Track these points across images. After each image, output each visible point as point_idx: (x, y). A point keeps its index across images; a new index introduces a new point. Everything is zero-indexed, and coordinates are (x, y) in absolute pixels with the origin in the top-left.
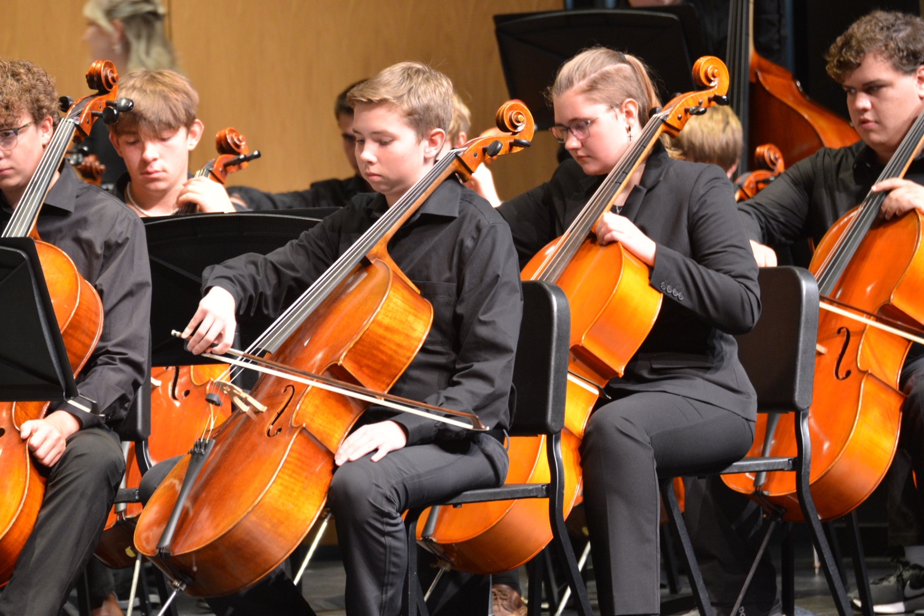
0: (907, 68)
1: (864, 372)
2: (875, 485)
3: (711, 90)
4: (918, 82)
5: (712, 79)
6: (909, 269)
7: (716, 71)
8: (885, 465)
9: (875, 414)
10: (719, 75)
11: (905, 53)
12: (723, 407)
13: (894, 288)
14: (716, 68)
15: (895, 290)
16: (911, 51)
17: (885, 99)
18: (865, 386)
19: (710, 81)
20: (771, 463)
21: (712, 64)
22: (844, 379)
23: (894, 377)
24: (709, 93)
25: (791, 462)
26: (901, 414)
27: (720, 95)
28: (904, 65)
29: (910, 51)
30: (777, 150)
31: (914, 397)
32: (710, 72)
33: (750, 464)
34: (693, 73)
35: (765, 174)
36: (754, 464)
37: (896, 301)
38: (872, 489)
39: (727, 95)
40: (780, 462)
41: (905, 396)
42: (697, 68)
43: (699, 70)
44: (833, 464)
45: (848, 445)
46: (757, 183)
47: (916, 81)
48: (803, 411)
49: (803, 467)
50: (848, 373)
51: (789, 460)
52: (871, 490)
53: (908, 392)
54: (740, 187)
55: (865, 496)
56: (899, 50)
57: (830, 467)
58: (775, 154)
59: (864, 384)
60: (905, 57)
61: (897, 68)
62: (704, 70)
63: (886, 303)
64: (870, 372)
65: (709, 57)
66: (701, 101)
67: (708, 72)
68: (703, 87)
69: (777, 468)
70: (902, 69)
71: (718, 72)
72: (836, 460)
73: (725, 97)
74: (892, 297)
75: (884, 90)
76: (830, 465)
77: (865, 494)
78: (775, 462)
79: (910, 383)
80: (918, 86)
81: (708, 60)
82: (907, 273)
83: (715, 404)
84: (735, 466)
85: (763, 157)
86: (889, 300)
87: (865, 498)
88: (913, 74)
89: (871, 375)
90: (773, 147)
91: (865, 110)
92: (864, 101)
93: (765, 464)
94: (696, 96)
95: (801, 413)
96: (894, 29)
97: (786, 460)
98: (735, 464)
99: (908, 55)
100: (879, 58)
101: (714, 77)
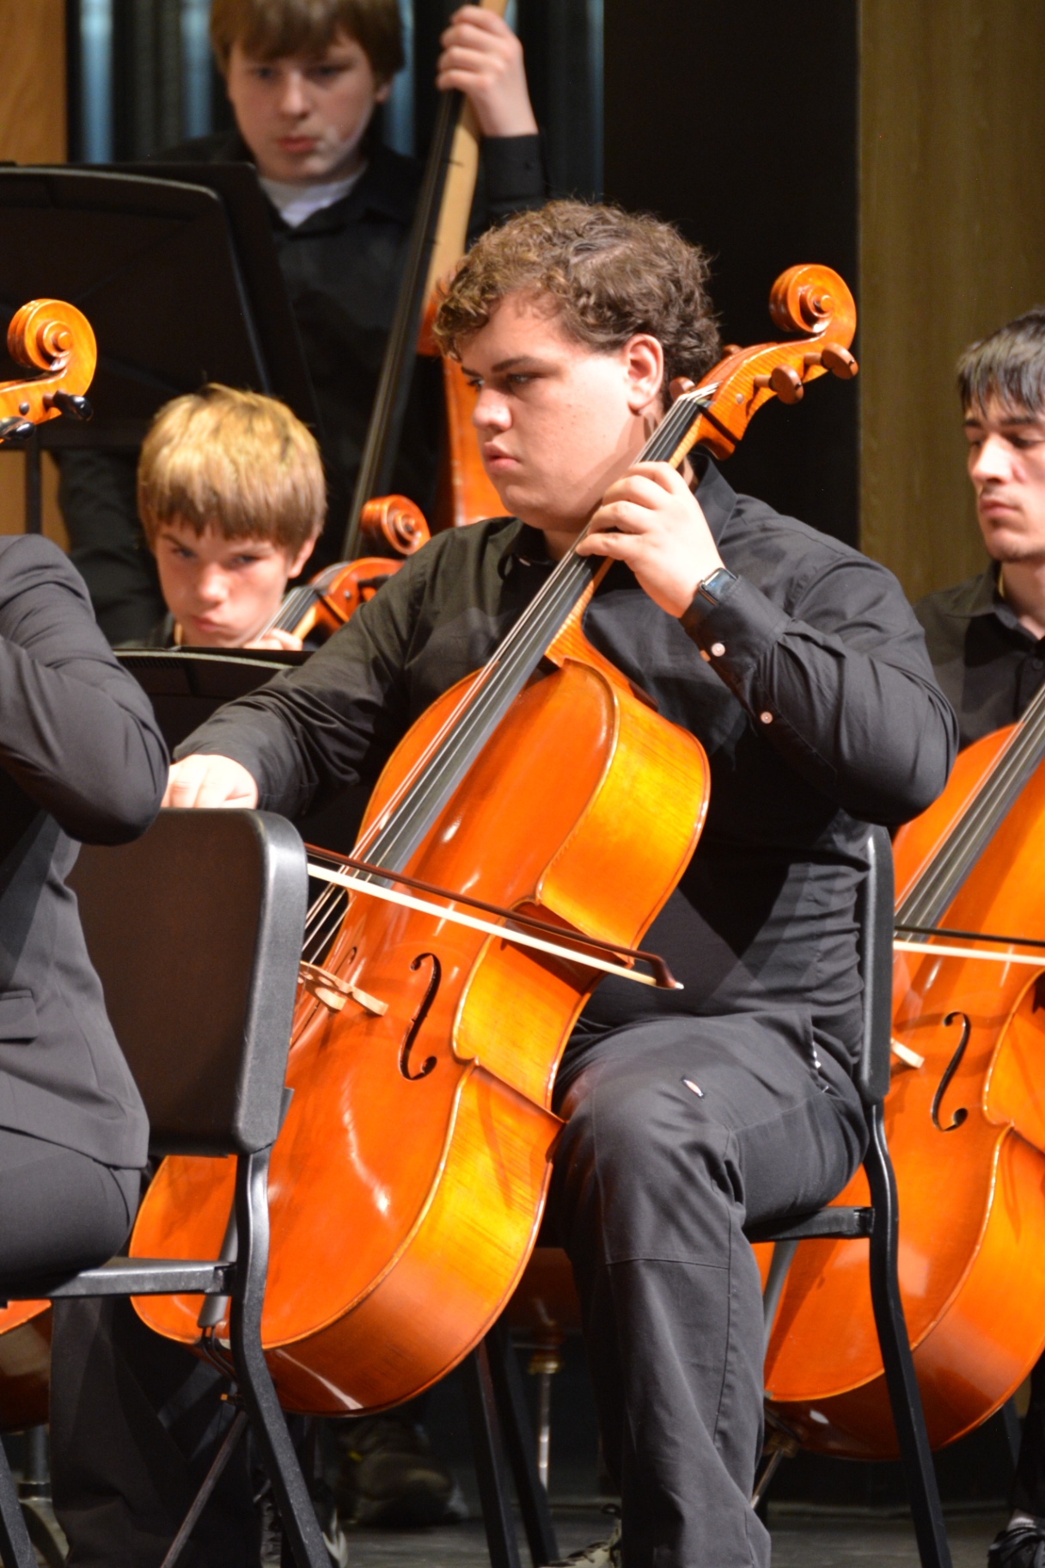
0: (601, 337)
1: (463, 1064)
2: (480, 1332)
3: (50, 381)
4: (630, 373)
5: (55, 354)
6: (581, 821)
7: (63, 335)
8: (503, 1284)
9: (482, 1163)
10: (71, 346)
11: (592, 300)
12: (55, 1139)
13: (547, 865)
14: (65, 328)
15: (548, 870)
16: (609, 296)
17: (542, 408)
18: (464, 1096)
19: (50, 360)
20: (172, 1275)
21: (55, 317)
22: (420, 1076)
23: (539, 1079)
24: (46, 386)
25: (221, 1273)
26: (550, 1166)
27: (70, 394)
28: (593, 328)
29: (604, 294)
30: (415, 509)
31: (582, 1122)
32: (48, 337)
33: (118, 1276)
34: (9, 337)
35: (382, 566)
36: (128, 1277)
37: (550, 897)
38: (473, 1340)
39: (86, 396)
40: (194, 1274)
41: (562, 1121)
42: (19, 327)
43: (23, 331)
44: (379, 1279)
45: (417, 1234)
46: (362, 586)
47: (625, 369)
48: (257, 1154)
49: (248, 1287)
50: (431, 1063)
51: (216, 1269)
52: (470, 1344)
53: (567, 1116)
54: (319, 596)
55: (456, 1358)
56: (580, 292)
57: (371, 1288)
58: (406, 517)
59: (462, 1091)
60: (593, 309)
61: (575, 335)
62: (34, 332)
63: (527, 900)
64: (477, 1062)
65: (49, 302)
66: (25, 405)
67: (44, 337)
68: (32, 374)
69: (186, 1288)
70: (585, 339)
71: (68, 337)
72: (386, 1271)
73: (79, 399)
74: (540, 887)
75: (541, 384)
76: (370, 1282)
77: (454, 1354)
78: (181, 1273)
79: (575, 1091)
80: (632, 381)
81: (46, 308)
82: (576, 831)
83: (35, 1133)
84: (84, 1278)
85: (379, 527)
86: (533, 896)
87: (455, 1363)
88: (617, 352)
89: (482, 1070)
90: (404, 501)
91: (495, 429)
92: (495, 408)
93: (155, 1278)
94: (12, 392)
95: (252, 1157)
96: (577, 242)
97: (210, 1268)
98: (83, 1275)
99: (599, 305)
100: (530, 310)
101: (59, 350)
